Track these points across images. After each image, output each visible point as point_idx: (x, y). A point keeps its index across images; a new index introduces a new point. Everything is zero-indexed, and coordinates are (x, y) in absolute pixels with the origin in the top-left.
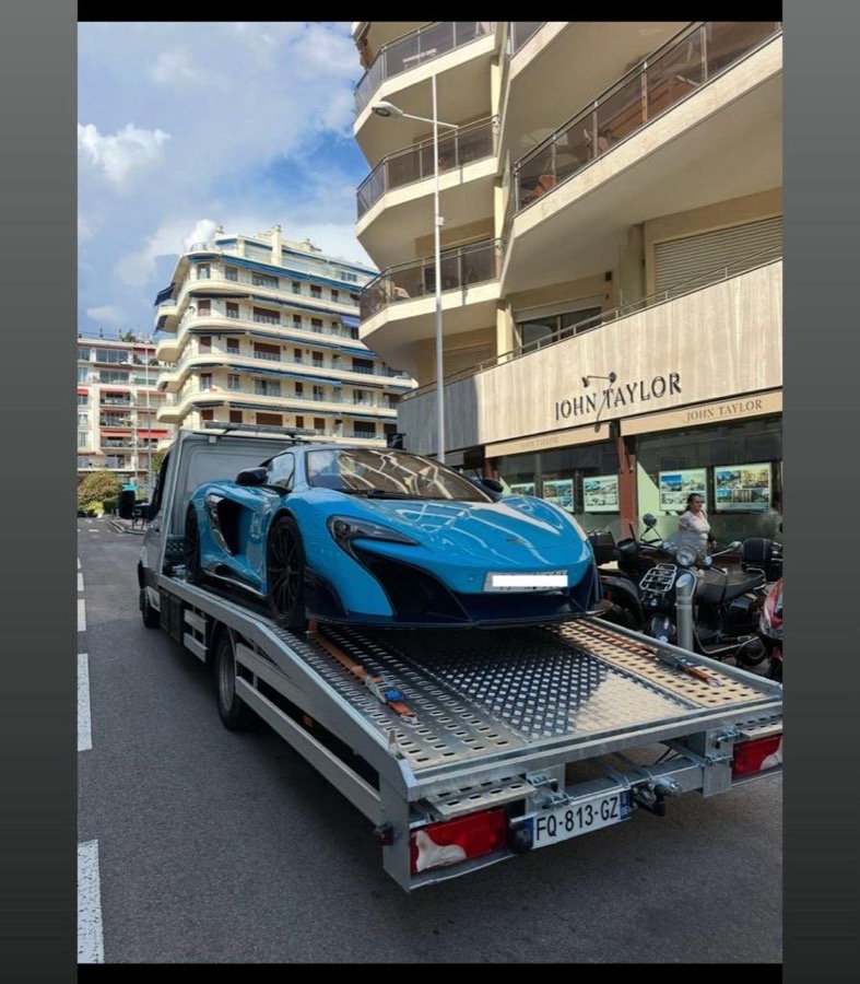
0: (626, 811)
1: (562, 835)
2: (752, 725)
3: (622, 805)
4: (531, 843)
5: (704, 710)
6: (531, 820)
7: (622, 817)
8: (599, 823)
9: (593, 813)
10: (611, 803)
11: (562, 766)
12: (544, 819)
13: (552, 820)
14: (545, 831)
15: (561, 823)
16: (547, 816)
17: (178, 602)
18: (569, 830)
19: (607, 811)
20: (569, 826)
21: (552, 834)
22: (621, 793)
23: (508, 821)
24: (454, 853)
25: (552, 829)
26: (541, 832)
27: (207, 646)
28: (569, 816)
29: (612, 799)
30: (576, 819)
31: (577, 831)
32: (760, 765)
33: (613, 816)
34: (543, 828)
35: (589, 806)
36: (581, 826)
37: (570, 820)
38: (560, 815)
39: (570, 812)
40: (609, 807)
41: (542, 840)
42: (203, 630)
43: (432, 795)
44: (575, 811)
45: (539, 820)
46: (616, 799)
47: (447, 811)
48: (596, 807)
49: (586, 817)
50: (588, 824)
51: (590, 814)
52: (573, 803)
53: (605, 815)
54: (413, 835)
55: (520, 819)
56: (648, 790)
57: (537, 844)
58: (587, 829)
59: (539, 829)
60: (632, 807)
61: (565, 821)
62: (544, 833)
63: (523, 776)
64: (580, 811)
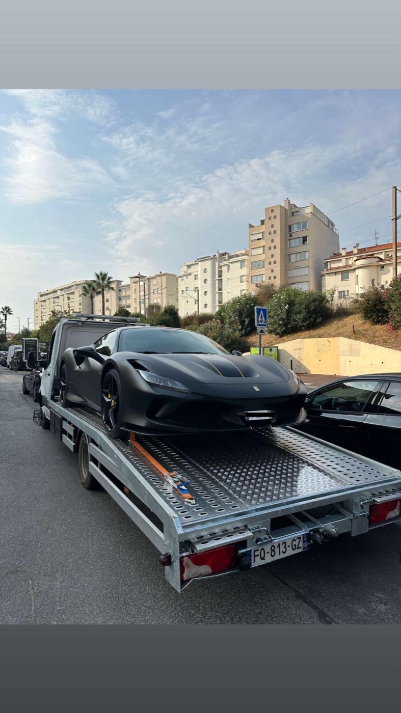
0: (306, 545)
1: (269, 559)
2: (381, 494)
3: (304, 542)
4: (250, 564)
5: (354, 486)
6: (250, 551)
7: (304, 549)
8: (290, 552)
9: (287, 546)
10: (298, 540)
11: (269, 520)
12: (258, 550)
13: (263, 551)
14: (259, 557)
15: (268, 553)
16: (260, 549)
17: (60, 417)
18: (272, 556)
19: (295, 545)
20: (273, 554)
21: (263, 559)
22: (303, 535)
23: (237, 552)
24: (205, 569)
25: (262, 556)
26: (256, 557)
27: (74, 442)
28: (273, 548)
29: (298, 538)
30: (277, 550)
31: (278, 557)
32: (385, 518)
33: (298, 548)
34: (258, 555)
35: (285, 543)
36: (280, 554)
37: (274, 550)
38: (267, 548)
39: (273, 546)
40: (296, 543)
41: (257, 562)
42: (72, 434)
43: (193, 538)
44: (276, 546)
45: (255, 551)
46: (300, 538)
47: (200, 547)
48: (289, 543)
49: (282, 549)
50: (284, 553)
51: (285, 547)
52: (275, 541)
53: (294, 547)
54: (182, 559)
55: (244, 551)
56: (319, 533)
57: (254, 565)
58: (283, 556)
59: (255, 556)
60: (309, 542)
61: (270, 551)
62: (258, 559)
63: (246, 526)
64: (279, 545)
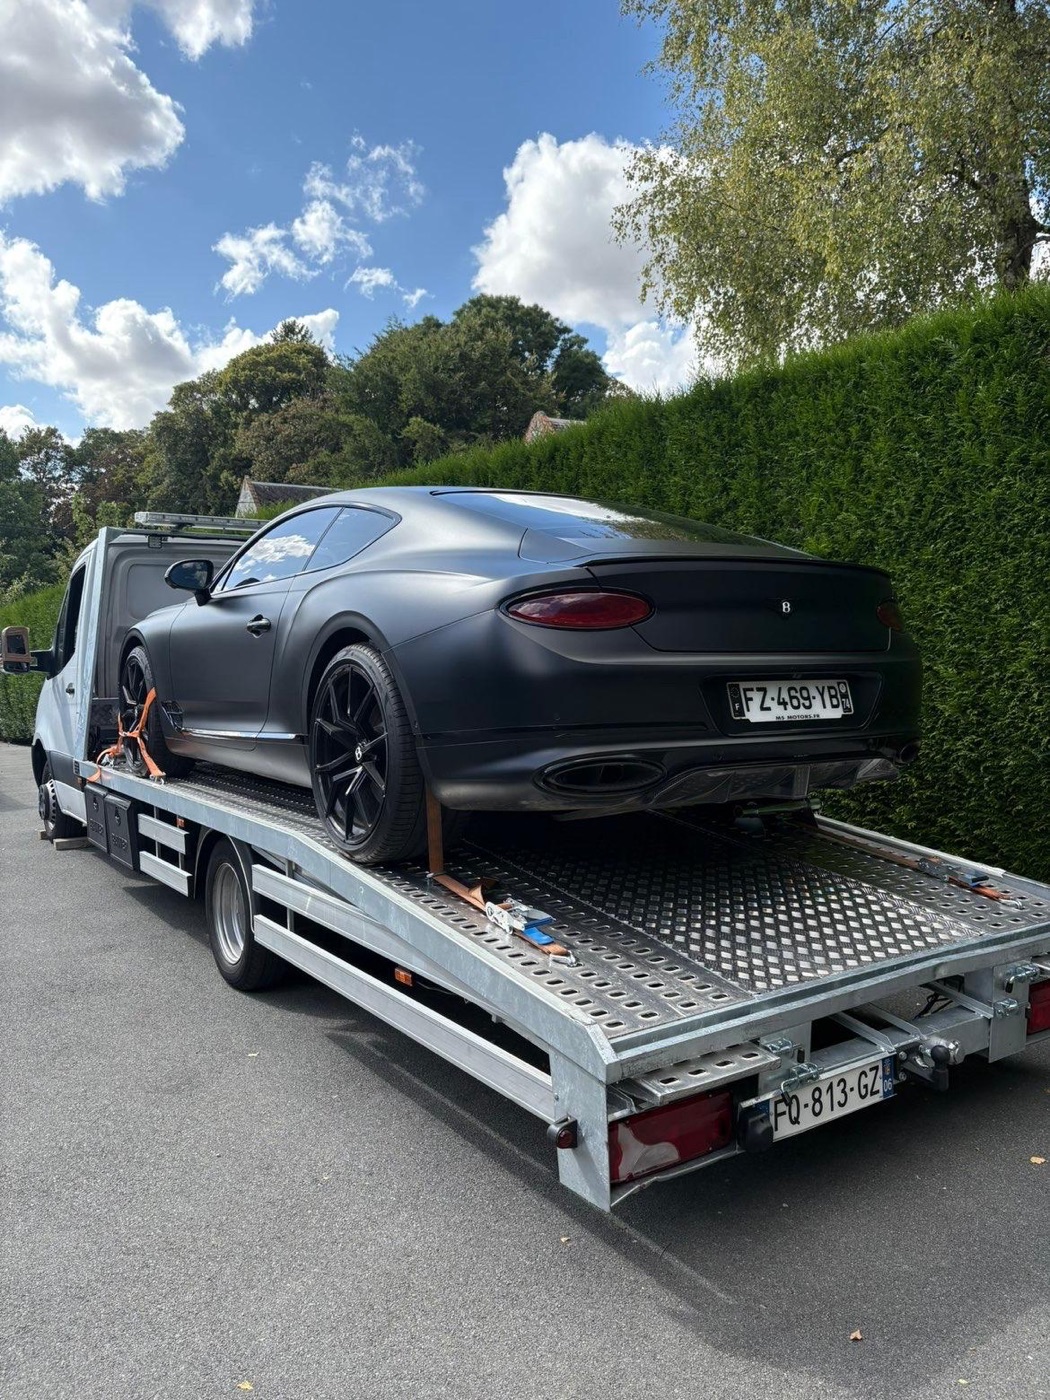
0: (889, 1085)
1: (808, 1122)
3: (885, 1077)
4: (770, 1133)
6: (767, 1102)
7: (885, 1094)
8: (855, 1104)
9: (847, 1090)
10: (871, 1075)
11: (807, 1024)
12: (783, 1100)
13: (794, 1101)
14: (786, 1117)
15: (806, 1106)
16: (789, 1096)
18: (817, 1114)
19: (866, 1086)
20: (817, 1109)
21: (795, 1121)
22: (883, 1060)
23: (735, 1107)
24: (666, 1152)
25: (794, 1114)
26: (780, 1119)
28: (817, 1095)
29: (871, 1070)
30: (825, 1099)
31: (827, 1116)
33: (873, 1093)
34: (784, 1113)
35: (843, 1080)
36: (832, 1109)
37: (817, 1100)
38: (805, 1095)
39: (819, 1089)
40: (867, 1080)
41: (785, 1130)
43: (638, 1072)
44: (825, 1087)
45: (776, 1103)
46: (876, 1068)
47: (661, 1091)
48: (852, 1081)
49: (838, 1096)
50: (841, 1105)
51: (843, 1091)
52: (823, 1076)
53: (863, 1092)
54: (612, 1128)
55: (753, 1102)
56: (922, 1055)
57: (778, 1135)
58: (839, 1113)
59: (777, 1115)
60: (897, 1077)
61: (811, 1103)
62: (784, 1121)
63: (756, 1042)
64: (831, 1087)
